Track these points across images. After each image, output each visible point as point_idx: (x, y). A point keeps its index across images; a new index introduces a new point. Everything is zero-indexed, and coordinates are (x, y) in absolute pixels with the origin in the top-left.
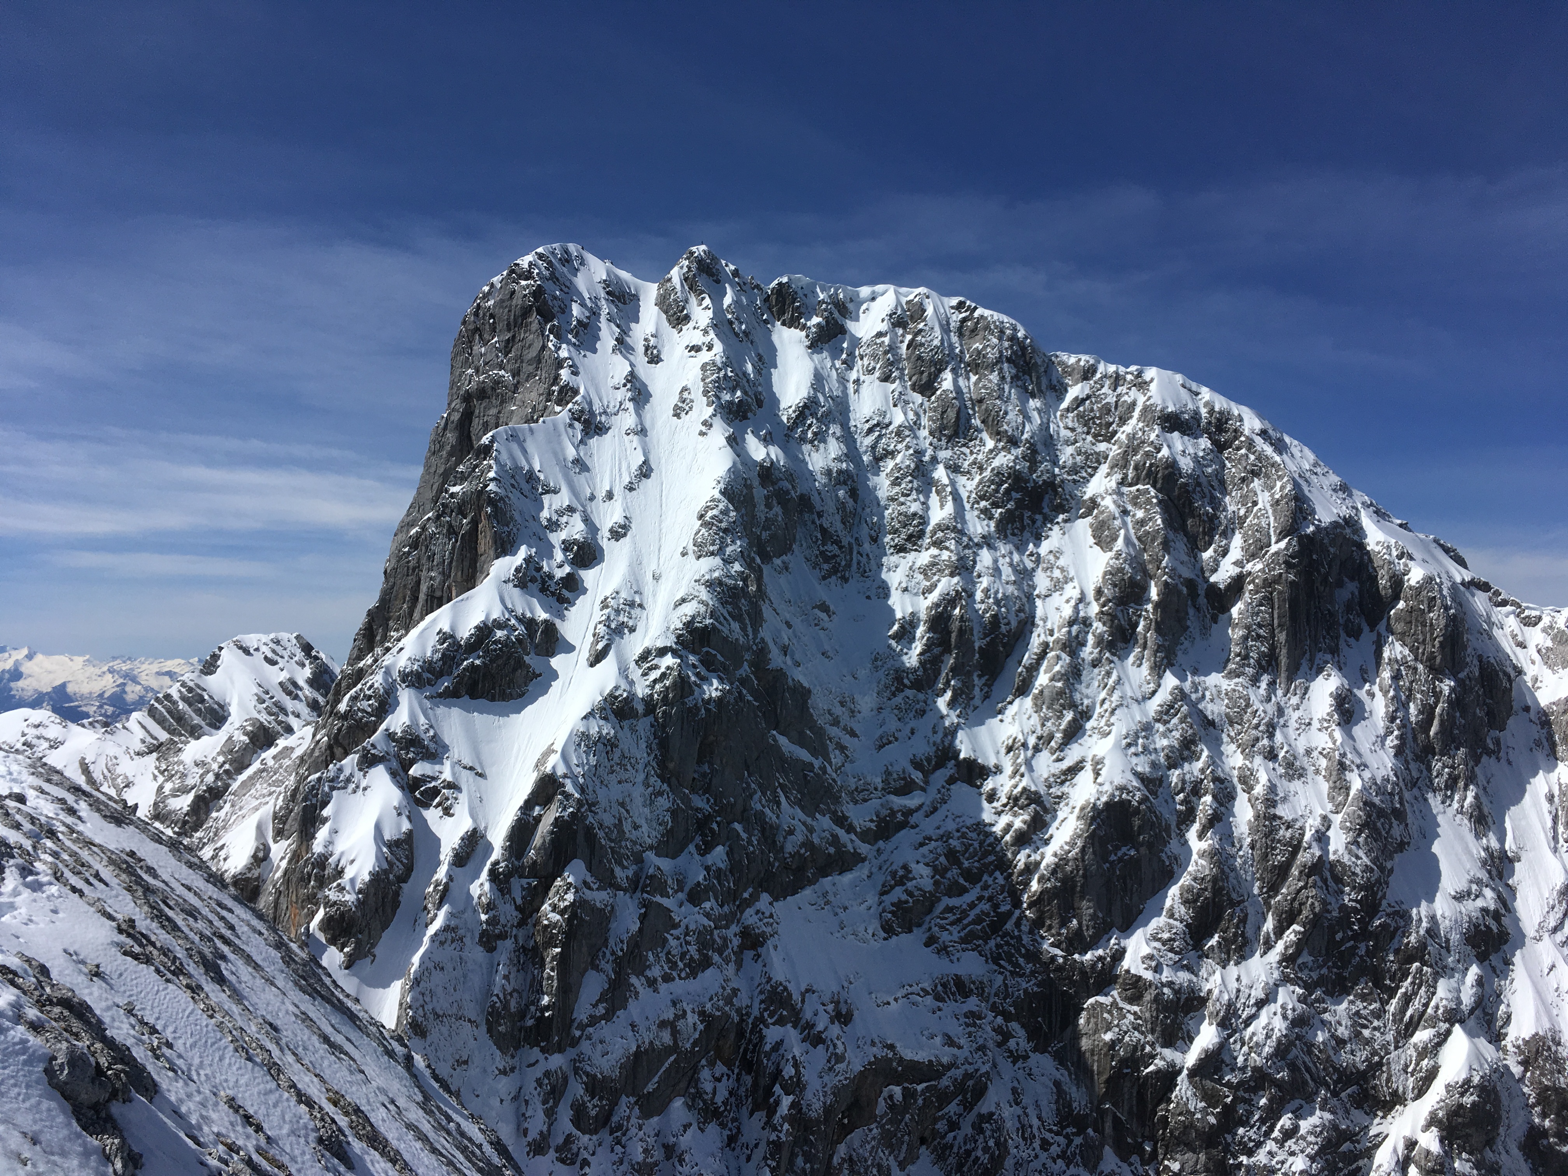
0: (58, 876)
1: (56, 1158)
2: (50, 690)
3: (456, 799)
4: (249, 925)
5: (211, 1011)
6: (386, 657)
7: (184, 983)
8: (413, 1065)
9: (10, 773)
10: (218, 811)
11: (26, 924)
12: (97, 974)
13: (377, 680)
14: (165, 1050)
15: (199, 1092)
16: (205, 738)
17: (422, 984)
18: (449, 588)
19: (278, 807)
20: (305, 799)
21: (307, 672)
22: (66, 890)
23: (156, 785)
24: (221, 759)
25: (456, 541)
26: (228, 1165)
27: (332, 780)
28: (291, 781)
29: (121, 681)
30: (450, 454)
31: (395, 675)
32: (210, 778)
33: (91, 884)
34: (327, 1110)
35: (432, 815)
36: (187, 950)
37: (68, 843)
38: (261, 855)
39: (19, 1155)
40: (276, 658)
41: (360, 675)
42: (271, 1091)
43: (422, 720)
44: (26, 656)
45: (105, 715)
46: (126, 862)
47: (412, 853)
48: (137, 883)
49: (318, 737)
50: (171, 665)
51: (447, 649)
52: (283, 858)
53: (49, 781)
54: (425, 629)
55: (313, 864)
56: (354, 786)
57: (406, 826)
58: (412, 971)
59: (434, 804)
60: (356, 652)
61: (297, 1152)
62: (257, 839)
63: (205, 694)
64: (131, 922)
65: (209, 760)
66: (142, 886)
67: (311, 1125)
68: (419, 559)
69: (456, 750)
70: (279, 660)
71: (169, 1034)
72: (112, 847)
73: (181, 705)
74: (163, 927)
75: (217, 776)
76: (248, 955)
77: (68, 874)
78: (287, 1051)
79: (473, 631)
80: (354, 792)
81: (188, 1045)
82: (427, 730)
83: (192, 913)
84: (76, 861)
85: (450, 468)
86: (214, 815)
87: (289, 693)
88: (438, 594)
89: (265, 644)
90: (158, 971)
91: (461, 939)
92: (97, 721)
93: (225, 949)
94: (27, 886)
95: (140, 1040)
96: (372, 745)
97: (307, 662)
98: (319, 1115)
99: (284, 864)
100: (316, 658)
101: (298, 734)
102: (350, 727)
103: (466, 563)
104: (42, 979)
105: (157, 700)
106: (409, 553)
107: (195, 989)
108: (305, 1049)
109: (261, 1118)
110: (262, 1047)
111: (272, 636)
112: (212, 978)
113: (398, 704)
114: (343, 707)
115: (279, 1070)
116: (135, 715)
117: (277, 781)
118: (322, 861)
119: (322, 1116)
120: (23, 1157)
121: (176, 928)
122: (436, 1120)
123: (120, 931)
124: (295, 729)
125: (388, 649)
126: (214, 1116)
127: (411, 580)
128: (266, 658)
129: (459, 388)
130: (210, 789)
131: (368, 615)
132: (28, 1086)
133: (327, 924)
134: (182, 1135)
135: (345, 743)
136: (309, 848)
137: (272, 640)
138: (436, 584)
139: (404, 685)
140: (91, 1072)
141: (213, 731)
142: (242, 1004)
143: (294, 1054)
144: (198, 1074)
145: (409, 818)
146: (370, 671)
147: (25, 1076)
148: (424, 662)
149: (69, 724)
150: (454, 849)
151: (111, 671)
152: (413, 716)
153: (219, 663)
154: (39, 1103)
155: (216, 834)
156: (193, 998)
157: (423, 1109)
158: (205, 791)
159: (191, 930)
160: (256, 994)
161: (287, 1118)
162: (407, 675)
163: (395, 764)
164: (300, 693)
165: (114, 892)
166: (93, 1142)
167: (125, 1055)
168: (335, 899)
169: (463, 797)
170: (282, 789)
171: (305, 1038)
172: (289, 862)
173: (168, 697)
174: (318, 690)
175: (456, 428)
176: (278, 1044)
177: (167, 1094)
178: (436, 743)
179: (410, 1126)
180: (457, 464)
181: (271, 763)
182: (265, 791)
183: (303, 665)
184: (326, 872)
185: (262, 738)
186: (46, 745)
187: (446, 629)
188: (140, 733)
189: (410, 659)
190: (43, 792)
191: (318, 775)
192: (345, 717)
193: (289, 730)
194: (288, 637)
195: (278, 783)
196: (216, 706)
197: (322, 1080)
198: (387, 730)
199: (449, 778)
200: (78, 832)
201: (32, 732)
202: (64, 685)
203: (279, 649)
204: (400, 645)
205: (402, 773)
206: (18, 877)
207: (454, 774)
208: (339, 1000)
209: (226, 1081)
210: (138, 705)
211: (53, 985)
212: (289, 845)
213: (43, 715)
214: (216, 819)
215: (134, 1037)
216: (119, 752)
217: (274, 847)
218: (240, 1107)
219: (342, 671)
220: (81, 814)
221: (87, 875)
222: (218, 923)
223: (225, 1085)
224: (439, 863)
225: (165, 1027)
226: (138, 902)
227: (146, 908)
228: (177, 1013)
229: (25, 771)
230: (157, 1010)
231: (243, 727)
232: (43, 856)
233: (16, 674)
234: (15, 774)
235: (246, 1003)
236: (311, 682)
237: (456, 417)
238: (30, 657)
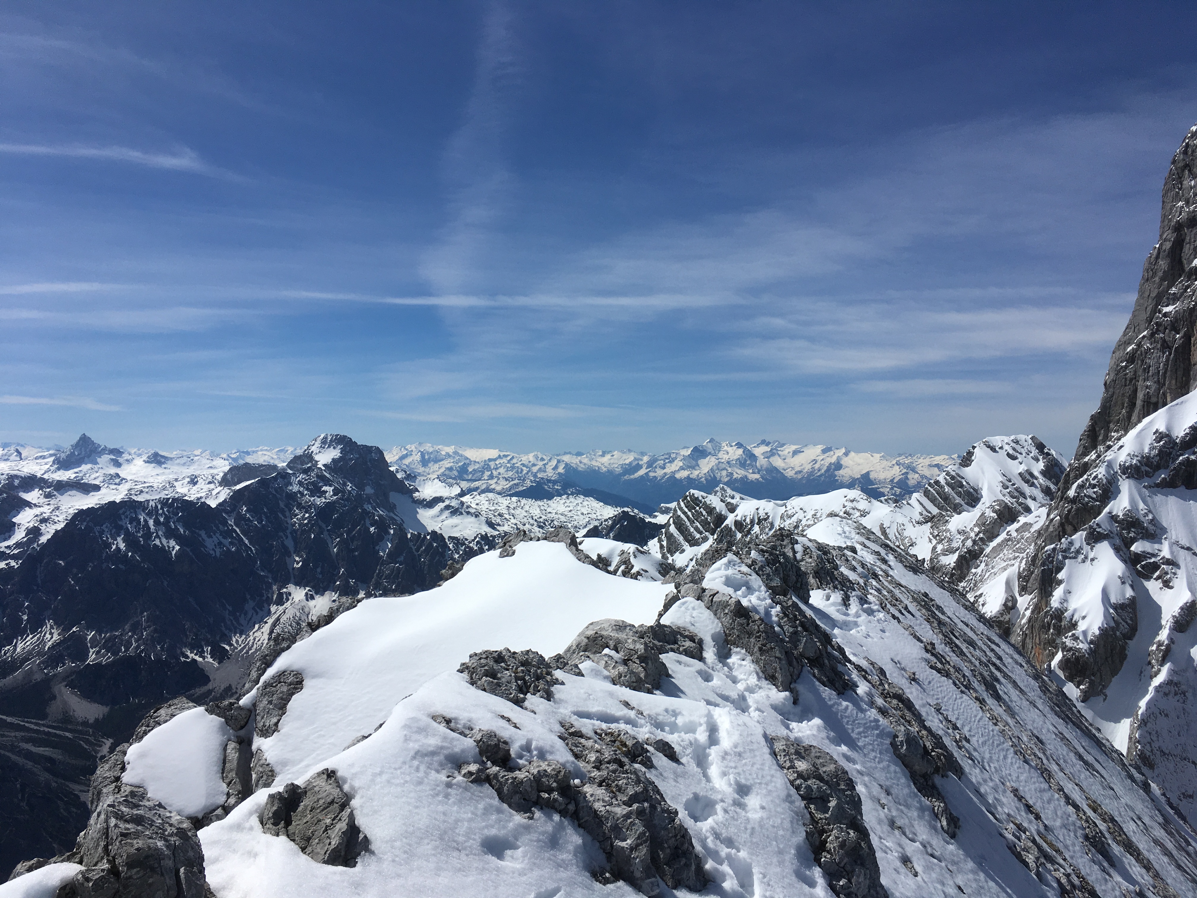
0: (883, 607)
1: (902, 807)
2: (859, 476)
3: (1175, 574)
4: (1012, 658)
5: (995, 720)
6: (1108, 453)
7: (974, 695)
8: (1150, 790)
9: (845, 533)
10: (976, 568)
11: (866, 638)
12: (914, 680)
13: (1101, 472)
14: (964, 743)
15: (991, 780)
16: (964, 514)
17: (1149, 725)
18: (1164, 394)
19: (1021, 569)
20: (1043, 564)
21: (1041, 465)
22: (889, 617)
23: (931, 546)
24: (977, 529)
25: (1170, 354)
26: (1020, 841)
27: (1065, 551)
28: (1031, 549)
29: (905, 470)
30: (1162, 279)
31: (1117, 468)
32: (969, 543)
33: (903, 614)
34: (1089, 814)
35: (1153, 586)
36: (971, 670)
37: (886, 583)
38: (1010, 604)
39: (879, 801)
40: (1016, 454)
41: (1085, 468)
42: (1044, 790)
43: (1141, 506)
44: (844, 454)
45: (894, 495)
46: (924, 601)
47: (1136, 616)
48: (934, 618)
49: (1052, 516)
50: (938, 459)
51: (1163, 446)
52: (1027, 609)
53: (868, 539)
54: (1142, 430)
55: (1051, 615)
56: (1083, 556)
57: (1129, 593)
58: (1140, 713)
59: (1155, 576)
60: (1081, 448)
61: (1069, 842)
62: (1006, 592)
63: (963, 481)
64: (933, 644)
65: (968, 530)
66: (936, 620)
67: (1078, 823)
68: (1135, 372)
69: (1173, 532)
70: (1019, 456)
71: (966, 731)
72: (913, 588)
73: (947, 489)
74: (953, 651)
75: (974, 542)
76: (1014, 681)
77: (889, 606)
78: (1052, 761)
79: (1187, 431)
80: (1084, 561)
81: (980, 742)
82: (1146, 515)
83: (971, 643)
84: (892, 596)
85: (1163, 291)
86: (973, 570)
87: (1027, 482)
88: (1154, 400)
89: (1007, 444)
90: (955, 684)
91: (1184, 693)
92: (890, 499)
93: (998, 674)
94: (864, 611)
95: (947, 733)
96: (1097, 524)
97: (1041, 458)
98: (1084, 817)
99: (1028, 613)
100: (1048, 454)
101: (1035, 513)
102: (1078, 510)
103: (1180, 373)
104: (882, 678)
105: (930, 485)
106: (1126, 367)
107: (982, 702)
108: (1065, 761)
109: (1039, 809)
110: (1035, 755)
111: (1012, 437)
112: (991, 695)
113: (1119, 492)
114: (1071, 493)
115: (1049, 775)
116: (915, 495)
117: (1020, 548)
118: (1059, 614)
119: (1086, 818)
120: (881, 802)
121: (962, 654)
122: (1176, 841)
123: (927, 651)
124: (1033, 509)
125: (1109, 447)
126: (1004, 800)
127: (1128, 390)
128: (1008, 455)
129: (1170, 220)
130: (969, 551)
131: (1091, 419)
132: (881, 753)
133: (1065, 664)
134: (984, 809)
135: (1075, 522)
136: (1048, 603)
137: (1012, 441)
138: (1152, 391)
139: (1124, 477)
140: (921, 751)
141: (971, 509)
142: (1014, 718)
143: (1058, 765)
144: (990, 766)
145: (1132, 586)
146: (1094, 465)
147: (878, 745)
148: (1142, 457)
149: (872, 500)
150: (1174, 617)
151: (898, 464)
152: (1132, 501)
153: (973, 458)
154: (889, 766)
155: (975, 585)
156: (981, 708)
157: (1164, 829)
158: (966, 552)
159: (973, 656)
160: (1024, 712)
161: (1059, 813)
162: (1127, 468)
163: (1118, 541)
164: (1035, 481)
165: (918, 622)
166: (926, 801)
167: (939, 742)
168: (1071, 645)
169: (1182, 573)
170: (1024, 555)
171: (1065, 753)
172: (1032, 612)
173: (937, 482)
174: (1050, 480)
175: (1168, 256)
176: (1045, 754)
177: (970, 776)
178: (1154, 525)
179: (1156, 842)
180: (1170, 287)
181: (1014, 534)
182: (1011, 556)
183: (1037, 460)
184: (1063, 624)
185: (1007, 514)
186: (858, 514)
187: (1162, 429)
188: (918, 508)
189: (1129, 455)
190: (865, 546)
191: (1053, 546)
192: (1073, 501)
193: (1028, 510)
194: (1025, 438)
195: (1021, 550)
196: (972, 490)
197: (1081, 788)
198: (1110, 513)
199: (1168, 556)
200: (891, 576)
201: (849, 505)
202: (868, 473)
203: (1018, 447)
204: (1120, 443)
205: (1125, 549)
206: (858, 604)
207: (1172, 553)
208: (1086, 727)
209: (1010, 775)
210: (917, 487)
211: (889, 684)
212: (1032, 599)
213: (854, 493)
214: (975, 574)
215: (943, 730)
216: (906, 521)
217: (1020, 600)
218: (1022, 797)
219: (1070, 465)
220: (890, 563)
221: (900, 607)
222: (989, 653)
223: (1010, 778)
224: (1160, 627)
225: (963, 725)
226: (935, 631)
227: (941, 636)
228: (971, 718)
229: (853, 531)
230: (956, 712)
231: (992, 507)
232: (871, 591)
233: (838, 466)
234: (847, 533)
235: (1018, 718)
236: (1044, 473)
237: (1168, 245)
238: (846, 454)
